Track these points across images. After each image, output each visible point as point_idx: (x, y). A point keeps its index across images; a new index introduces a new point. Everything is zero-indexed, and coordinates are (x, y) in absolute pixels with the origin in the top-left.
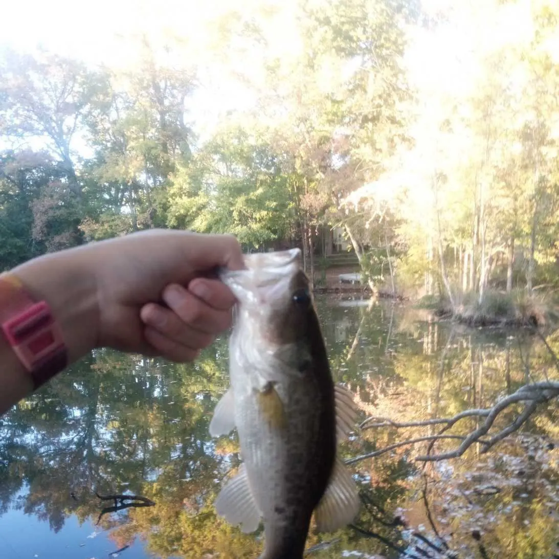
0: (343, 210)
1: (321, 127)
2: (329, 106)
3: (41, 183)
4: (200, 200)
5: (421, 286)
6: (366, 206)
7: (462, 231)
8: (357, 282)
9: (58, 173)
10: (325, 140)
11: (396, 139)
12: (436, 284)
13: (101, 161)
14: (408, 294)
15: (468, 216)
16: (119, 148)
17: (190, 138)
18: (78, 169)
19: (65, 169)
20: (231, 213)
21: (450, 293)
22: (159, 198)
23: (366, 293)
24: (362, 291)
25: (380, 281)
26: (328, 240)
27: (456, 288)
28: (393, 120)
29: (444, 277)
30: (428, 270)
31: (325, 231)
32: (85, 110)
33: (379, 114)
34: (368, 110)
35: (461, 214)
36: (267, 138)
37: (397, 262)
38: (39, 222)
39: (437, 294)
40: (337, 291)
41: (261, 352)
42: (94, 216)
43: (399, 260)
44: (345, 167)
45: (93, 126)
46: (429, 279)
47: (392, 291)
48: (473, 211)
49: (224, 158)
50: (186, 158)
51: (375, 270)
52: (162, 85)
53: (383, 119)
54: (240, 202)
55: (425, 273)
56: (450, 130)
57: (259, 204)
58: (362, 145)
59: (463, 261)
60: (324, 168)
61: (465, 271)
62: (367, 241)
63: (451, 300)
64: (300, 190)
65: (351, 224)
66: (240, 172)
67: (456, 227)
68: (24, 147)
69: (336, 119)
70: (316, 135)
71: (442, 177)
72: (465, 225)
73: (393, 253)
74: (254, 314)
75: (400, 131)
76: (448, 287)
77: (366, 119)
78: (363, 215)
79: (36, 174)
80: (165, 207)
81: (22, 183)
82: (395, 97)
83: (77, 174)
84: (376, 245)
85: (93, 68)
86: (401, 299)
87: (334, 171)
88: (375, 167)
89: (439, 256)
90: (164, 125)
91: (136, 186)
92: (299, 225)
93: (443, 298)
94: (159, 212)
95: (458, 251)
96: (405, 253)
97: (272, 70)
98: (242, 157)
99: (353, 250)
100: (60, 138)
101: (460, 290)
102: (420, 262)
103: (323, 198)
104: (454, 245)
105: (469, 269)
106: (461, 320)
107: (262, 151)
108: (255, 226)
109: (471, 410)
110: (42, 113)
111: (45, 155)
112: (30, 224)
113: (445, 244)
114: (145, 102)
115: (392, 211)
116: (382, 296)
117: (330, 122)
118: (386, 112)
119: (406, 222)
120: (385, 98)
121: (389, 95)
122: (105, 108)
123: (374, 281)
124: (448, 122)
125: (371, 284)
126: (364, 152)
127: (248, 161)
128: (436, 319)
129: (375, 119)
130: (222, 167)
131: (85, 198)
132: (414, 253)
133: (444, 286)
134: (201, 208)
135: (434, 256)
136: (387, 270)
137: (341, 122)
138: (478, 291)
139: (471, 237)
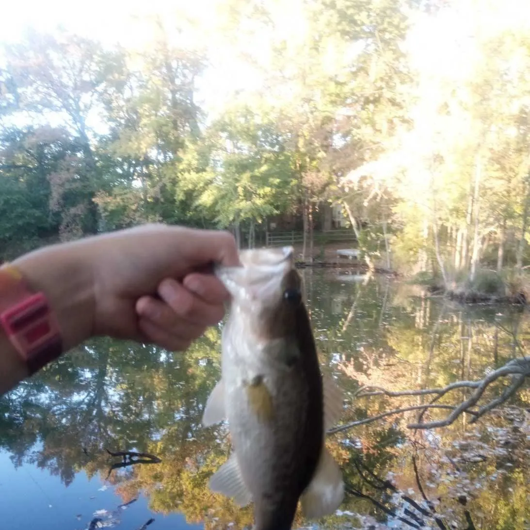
0: (343, 188)
1: (324, 107)
2: (332, 88)
3: (59, 157)
4: (207, 175)
5: (415, 262)
6: (365, 185)
7: (456, 211)
8: (355, 257)
9: (74, 148)
10: (328, 120)
11: (396, 121)
12: (430, 262)
13: (115, 136)
14: (403, 270)
15: (463, 197)
16: (132, 125)
17: (199, 116)
18: (93, 143)
19: (81, 145)
20: (236, 188)
21: (443, 270)
22: (169, 174)
23: (362, 268)
24: (359, 266)
25: (376, 257)
26: (327, 217)
27: (449, 265)
28: (393, 102)
29: (437, 254)
30: (422, 247)
31: (325, 208)
32: (101, 88)
33: (380, 96)
34: (369, 91)
35: (456, 195)
36: (273, 117)
37: (393, 238)
38: (56, 194)
39: (431, 271)
40: (335, 265)
41: (251, 346)
42: (108, 189)
43: (395, 237)
44: (346, 146)
45: (108, 104)
46: (423, 256)
47: (387, 267)
48: (468, 191)
49: (231, 137)
50: (195, 134)
51: (372, 247)
52: (174, 64)
53: (383, 101)
54: (245, 179)
55: (420, 251)
56: (448, 113)
57: (263, 180)
58: (363, 126)
59: (456, 240)
60: (326, 147)
61: (458, 248)
62: (365, 218)
63: (444, 277)
64: (303, 168)
65: (350, 202)
66: (246, 149)
67: (451, 207)
68: (44, 123)
69: (339, 100)
70: (320, 116)
71: (439, 159)
72: (460, 205)
73: (390, 230)
74: (245, 309)
75: (400, 113)
76: (441, 264)
77: (367, 101)
78: (361, 193)
79: (54, 148)
80: (175, 182)
81: (41, 157)
82: (397, 80)
83: (93, 149)
84: (373, 222)
85: (109, 47)
86: (396, 274)
87: (335, 151)
88: (374, 147)
89: (433, 234)
90: (175, 104)
91: (147, 162)
92: (300, 201)
93: (436, 274)
94: (169, 186)
95: (452, 229)
96: (401, 231)
97: (279, 52)
98: (248, 135)
99: (351, 226)
100: (76, 114)
101: (452, 267)
102: (415, 240)
103: (324, 176)
104: (448, 225)
105: (461, 247)
106: (453, 296)
107: (267, 130)
108: (259, 202)
109: (458, 382)
110: (60, 90)
111: (63, 130)
112: (47, 196)
113: (440, 223)
114: (157, 81)
115: (389, 190)
116: (378, 271)
117: (333, 102)
118: (387, 94)
119: (402, 200)
120: (387, 81)
121: (390, 78)
122: (119, 86)
123: (370, 256)
124: (446, 105)
125: (367, 259)
126: (365, 133)
127: (254, 139)
128: (429, 294)
129: (376, 101)
130: (229, 145)
131: (99, 172)
132: (409, 231)
133: (438, 263)
134: (209, 183)
135: (429, 234)
136: (383, 247)
137: (343, 104)
138: (470, 269)
139: (465, 217)
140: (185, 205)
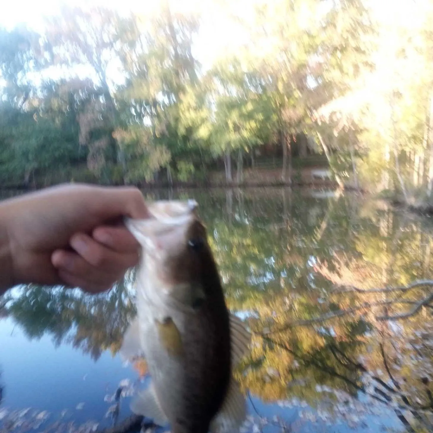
0: (316, 122)
1: (300, 56)
2: (306, 40)
3: (85, 103)
4: (204, 113)
5: (379, 181)
6: (335, 119)
7: (416, 139)
8: (327, 178)
9: (97, 94)
10: (303, 66)
11: (361, 66)
12: (392, 181)
13: (129, 83)
14: (369, 188)
15: (419, 126)
16: (143, 75)
17: (196, 65)
18: (112, 90)
19: (104, 91)
20: (227, 124)
21: (403, 188)
22: (172, 113)
23: (334, 186)
24: (332, 185)
25: (346, 178)
26: (304, 146)
27: (408, 183)
28: (357, 49)
29: (398, 175)
30: (385, 169)
31: (302, 138)
32: (118, 45)
33: (347, 45)
34: (337, 41)
35: (413, 124)
36: (257, 65)
37: (358, 161)
38: (84, 131)
39: (393, 189)
40: (310, 185)
42: (124, 126)
43: (361, 161)
44: (318, 88)
45: (124, 60)
46: (386, 176)
47: (355, 185)
48: (424, 120)
49: (223, 81)
50: (193, 80)
51: (341, 168)
53: (349, 49)
54: (234, 116)
55: (383, 171)
56: (406, 57)
57: (250, 116)
58: (331, 69)
59: (414, 162)
60: (302, 88)
61: (416, 169)
62: (335, 145)
63: (405, 193)
64: (282, 105)
65: (322, 132)
66: (234, 91)
67: (410, 136)
68: (74, 76)
69: (312, 49)
70: (295, 63)
71: (398, 95)
72: (418, 134)
73: (357, 154)
75: (363, 58)
76: (402, 182)
77: (336, 49)
78: (333, 124)
79: (82, 95)
80: (177, 120)
81: (71, 102)
82: (360, 31)
83: (112, 95)
84: (342, 149)
86: (362, 191)
87: (310, 91)
88: (342, 87)
89: (394, 158)
90: (177, 56)
91: (155, 103)
92: (280, 133)
93: (397, 190)
94: (173, 123)
95: (410, 152)
96: (367, 155)
98: (235, 80)
99: (324, 153)
100: (99, 68)
101: (412, 185)
102: (379, 162)
103: (300, 111)
104: (407, 150)
105: (419, 168)
106: (412, 209)
107: (252, 76)
108: (246, 134)
109: (419, 281)
110: (86, 50)
111: (88, 81)
112: (78, 132)
113: (400, 148)
115: (356, 122)
116: (348, 189)
117: (307, 52)
118: (352, 43)
119: (366, 130)
120: (353, 33)
121: (355, 30)
122: (132, 45)
123: (340, 177)
124: (403, 51)
125: (338, 179)
126: (333, 75)
127: (241, 83)
128: (392, 208)
129: (343, 49)
130: (221, 88)
131: (117, 114)
132: (373, 156)
133: (399, 182)
134: (203, 121)
135: (390, 159)
136: (351, 168)
137: (315, 51)
138: (427, 187)
139: (422, 142)
140: (186, 138)
